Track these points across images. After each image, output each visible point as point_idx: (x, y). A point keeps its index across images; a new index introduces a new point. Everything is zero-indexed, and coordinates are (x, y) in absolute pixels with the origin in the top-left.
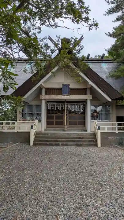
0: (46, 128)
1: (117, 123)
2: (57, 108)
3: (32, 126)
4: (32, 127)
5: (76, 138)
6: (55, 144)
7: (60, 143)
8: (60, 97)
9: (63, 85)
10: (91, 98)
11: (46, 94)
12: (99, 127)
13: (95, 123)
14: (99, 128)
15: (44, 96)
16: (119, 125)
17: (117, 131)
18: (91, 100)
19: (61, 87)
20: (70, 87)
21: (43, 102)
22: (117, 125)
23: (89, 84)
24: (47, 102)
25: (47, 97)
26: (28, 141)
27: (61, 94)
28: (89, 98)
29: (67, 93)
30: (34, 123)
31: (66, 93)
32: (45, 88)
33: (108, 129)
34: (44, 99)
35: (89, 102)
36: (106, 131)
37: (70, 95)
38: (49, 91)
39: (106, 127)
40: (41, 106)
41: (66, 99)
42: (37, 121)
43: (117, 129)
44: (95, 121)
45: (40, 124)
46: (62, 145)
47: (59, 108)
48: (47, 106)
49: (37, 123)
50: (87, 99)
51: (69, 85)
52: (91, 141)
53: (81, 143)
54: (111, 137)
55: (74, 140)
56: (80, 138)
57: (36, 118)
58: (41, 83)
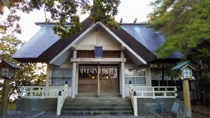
0: (77, 94)
1: (153, 88)
2: (89, 71)
3: (60, 92)
4: (60, 94)
5: (109, 105)
6: (86, 113)
7: (92, 112)
8: (93, 60)
9: (96, 47)
10: (125, 60)
11: (78, 56)
12: (135, 92)
13: (131, 87)
14: (135, 94)
15: (75, 59)
16: (156, 89)
17: (154, 97)
18: (126, 63)
19: (94, 49)
20: (103, 49)
21: (75, 65)
22: (153, 90)
23: (123, 46)
24: (80, 65)
25: (79, 60)
26: (55, 110)
27: (93, 56)
28: (123, 61)
29: (100, 55)
30: (63, 88)
31: (98, 56)
32: (77, 50)
34: (75, 62)
35: (123, 65)
36: (142, 97)
37: (103, 58)
38: (82, 53)
39: (143, 92)
40: (71, 69)
41: (99, 62)
42: (66, 86)
43: (154, 94)
44: (131, 85)
45: (70, 88)
46: (95, 114)
47: (92, 71)
48: (79, 69)
49: (67, 89)
50: (120, 62)
51: (101, 47)
52: (127, 109)
53: (116, 111)
54: (148, 104)
55: (107, 107)
56: (114, 105)
57: (67, 83)
58: (72, 45)
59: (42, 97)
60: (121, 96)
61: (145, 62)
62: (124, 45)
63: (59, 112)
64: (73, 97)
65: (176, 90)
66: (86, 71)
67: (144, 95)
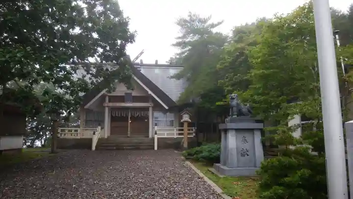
0: (109, 135)
2: (121, 114)
3: (94, 132)
4: (94, 134)
5: (136, 143)
8: (123, 105)
9: (126, 93)
10: (152, 105)
11: (110, 101)
12: (156, 132)
14: (156, 134)
15: (107, 104)
17: (176, 136)
18: (153, 107)
19: (123, 94)
20: (133, 95)
21: (107, 110)
24: (112, 108)
25: (111, 104)
26: (90, 147)
27: (123, 101)
29: (130, 100)
30: (97, 129)
31: (128, 101)
32: (108, 96)
33: (168, 134)
34: (107, 106)
35: (151, 109)
36: (166, 136)
37: (133, 103)
38: (113, 99)
39: (166, 133)
40: (104, 113)
41: (129, 106)
42: (100, 127)
43: (175, 134)
45: (103, 130)
47: (123, 115)
48: (111, 112)
49: (100, 130)
50: (149, 107)
51: (131, 94)
53: (140, 147)
56: (140, 143)
57: (99, 125)
58: (104, 92)
59: (79, 137)
60: (148, 137)
61: (167, 108)
62: (150, 92)
63: (94, 148)
64: (106, 137)
65: (194, 130)
66: (118, 114)
67: (167, 135)
